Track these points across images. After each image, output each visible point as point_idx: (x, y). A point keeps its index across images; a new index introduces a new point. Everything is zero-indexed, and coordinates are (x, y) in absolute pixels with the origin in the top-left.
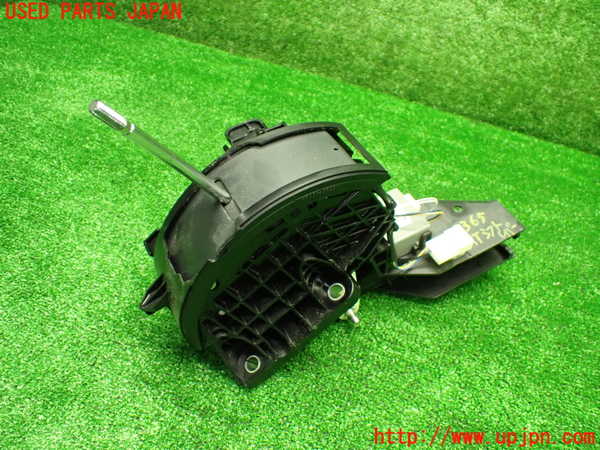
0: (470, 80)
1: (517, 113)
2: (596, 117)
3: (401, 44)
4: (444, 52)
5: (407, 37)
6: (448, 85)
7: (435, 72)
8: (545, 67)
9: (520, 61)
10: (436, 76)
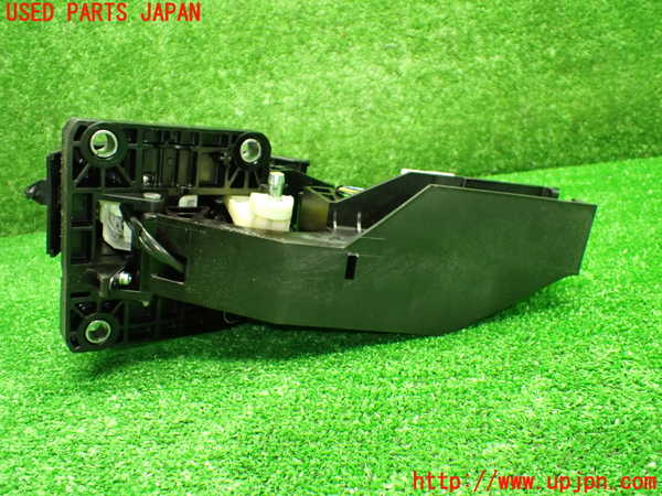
0: (412, 142)
1: (481, 156)
2: (566, 123)
3: (321, 138)
4: (372, 126)
5: (326, 127)
6: (391, 158)
7: (371, 151)
8: (486, 97)
9: (456, 103)
10: (373, 154)
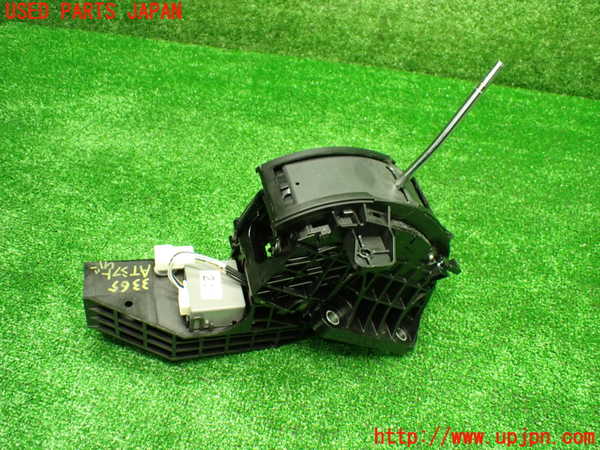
0: (469, 44)
1: (518, 70)
2: (594, 64)
3: (394, 17)
4: (439, 19)
5: (400, 9)
6: (447, 51)
7: (432, 40)
8: (540, 21)
9: (515, 19)
10: (433, 44)
